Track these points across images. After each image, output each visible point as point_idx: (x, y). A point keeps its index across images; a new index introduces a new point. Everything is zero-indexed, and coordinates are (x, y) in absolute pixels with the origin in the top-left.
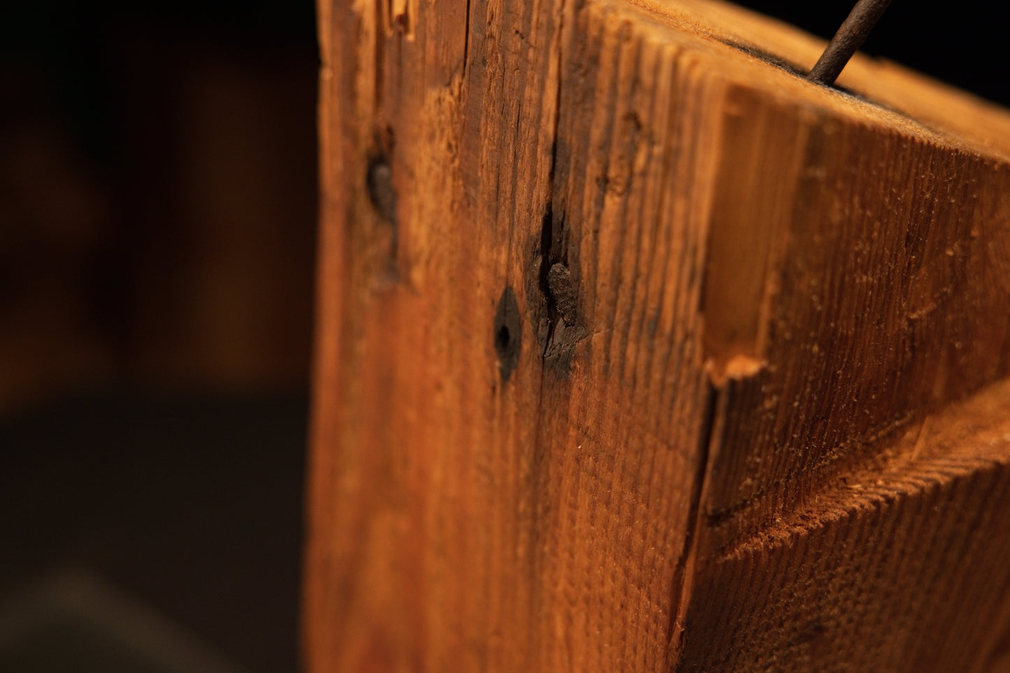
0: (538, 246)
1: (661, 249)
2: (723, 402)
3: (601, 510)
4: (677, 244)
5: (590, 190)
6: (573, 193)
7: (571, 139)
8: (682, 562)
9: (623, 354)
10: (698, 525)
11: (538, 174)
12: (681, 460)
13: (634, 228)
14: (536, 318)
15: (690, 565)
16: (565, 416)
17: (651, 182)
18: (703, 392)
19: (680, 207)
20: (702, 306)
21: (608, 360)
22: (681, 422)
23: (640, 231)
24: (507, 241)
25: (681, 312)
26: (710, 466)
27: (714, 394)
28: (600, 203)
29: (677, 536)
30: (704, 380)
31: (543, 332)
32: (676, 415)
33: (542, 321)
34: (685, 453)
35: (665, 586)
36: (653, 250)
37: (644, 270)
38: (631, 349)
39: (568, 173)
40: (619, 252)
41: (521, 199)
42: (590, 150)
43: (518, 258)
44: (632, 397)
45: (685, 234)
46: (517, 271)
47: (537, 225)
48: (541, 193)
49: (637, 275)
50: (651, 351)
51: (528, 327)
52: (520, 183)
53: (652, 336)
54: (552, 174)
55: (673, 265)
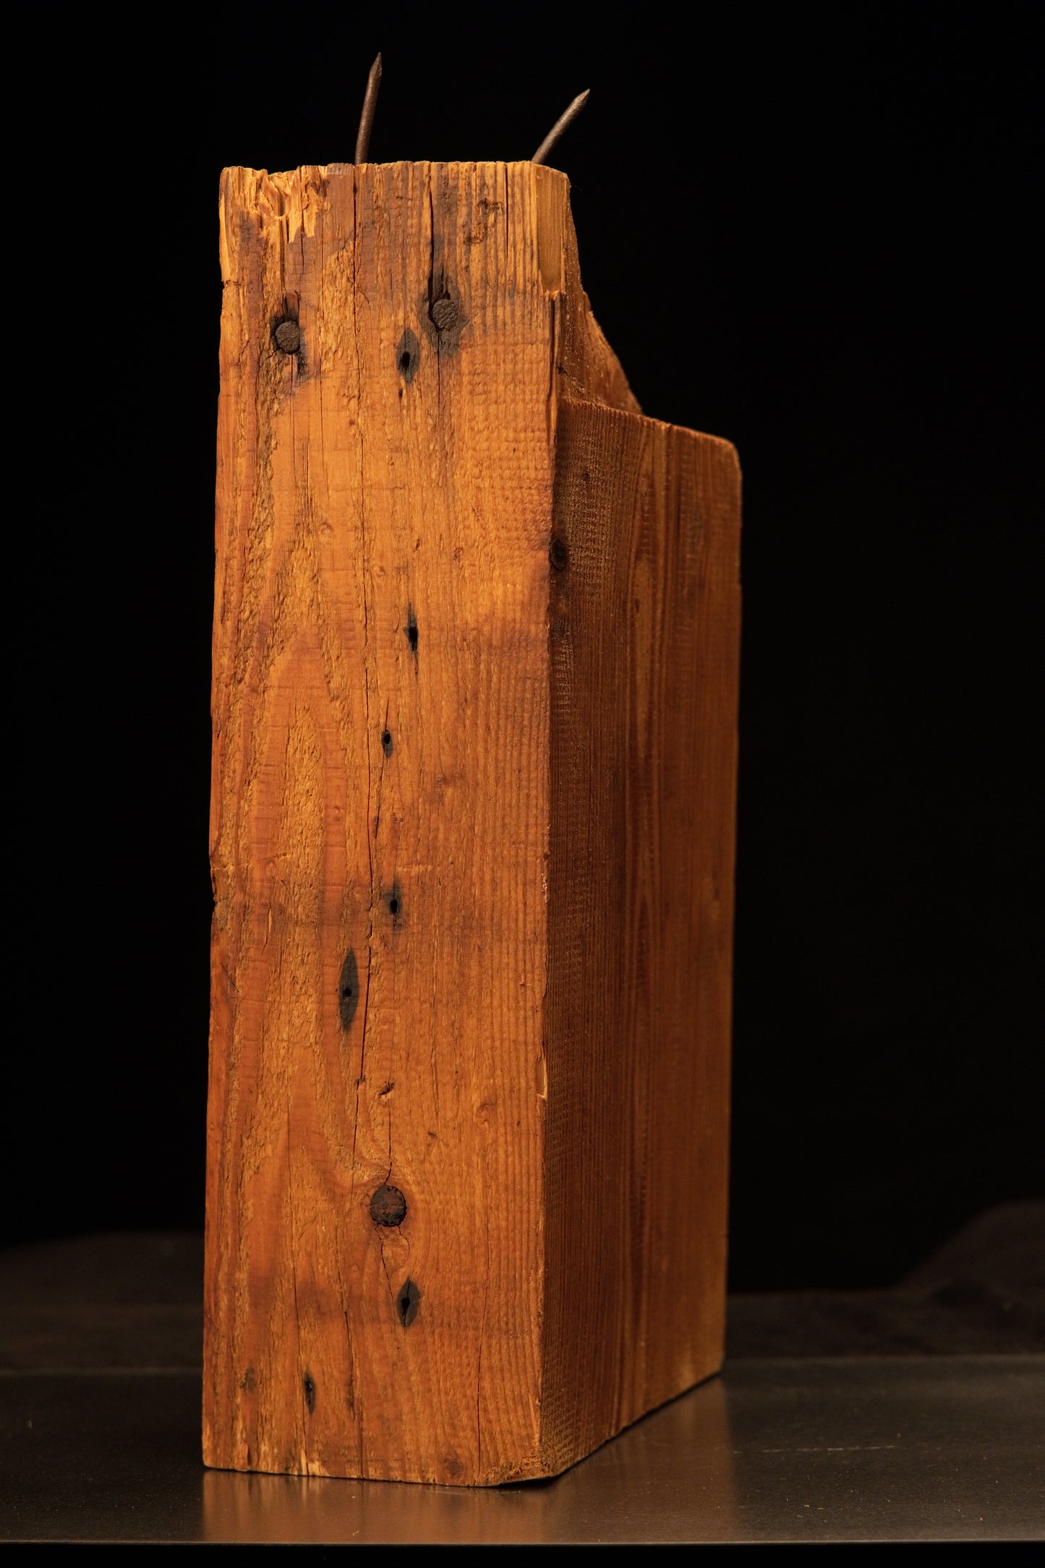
0: (426, 296)
1: (511, 253)
2: (558, 305)
3: (493, 409)
4: (520, 246)
5: (460, 250)
6: (448, 257)
7: (444, 231)
8: (549, 395)
9: (495, 317)
10: (554, 375)
11: (422, 259)
12: (541, 346)
13: (493, 252)
14: (429, 335)
15: (553, 398)
16: (460, 373)
17: (500, 226)
18: (548, 305)
19: (519, 229)
20: (539, 267)
21: (485, 325)
22: (537, 327)
23: (496, 251)
24: (402, 305)
25: (528, 275)
26: (557, 341)
27: (553, 303)
28: (468, 251)
29: (544, 386)
30: (547, 299)
31: (435, 339)
32: (534, 324)
33: (434, 334)
34: (543, 341)
35: (542, 417)
36: (506, 256)
37: (502, 269)
38: (500, 311)
39: (444, 249)
40: (485, 269)
41: (412, 277)
42: (458, 230)
43: (412, 310)
44: (504, 334)
45: (524, 239)
46: (412, 317)
47: (424, 285)
48: (426, 268)
49: (498, 272)
50: (513, 304)
51: (425, 342)
52: (409, 270)
53: (512, 296)
54: (432, 255)
55: (520, 258)
